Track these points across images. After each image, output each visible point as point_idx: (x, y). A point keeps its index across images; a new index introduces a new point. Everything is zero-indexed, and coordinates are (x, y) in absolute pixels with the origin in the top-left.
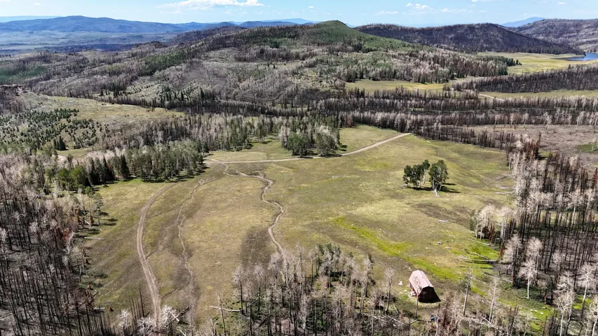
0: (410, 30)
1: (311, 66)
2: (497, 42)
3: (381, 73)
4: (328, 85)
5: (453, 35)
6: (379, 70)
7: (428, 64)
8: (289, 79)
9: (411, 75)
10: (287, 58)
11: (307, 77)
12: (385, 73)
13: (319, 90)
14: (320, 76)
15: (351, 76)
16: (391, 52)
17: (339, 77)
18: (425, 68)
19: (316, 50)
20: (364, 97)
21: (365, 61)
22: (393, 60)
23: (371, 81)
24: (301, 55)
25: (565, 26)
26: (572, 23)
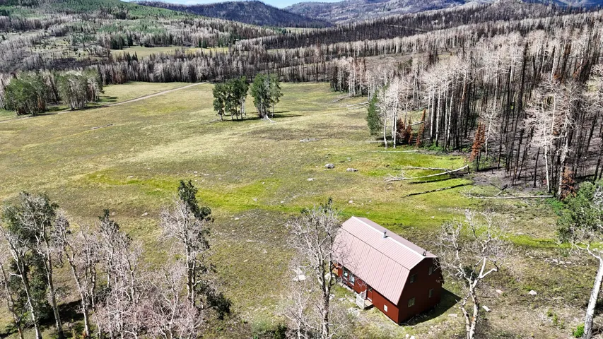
0: (179, 7)
1: (59, 35)
2: (267, 17)
3: (154, 39)
4: (86, 53)
5: (224, 12)
6: (151, 35)
7: (206, 30)
8: (27, 49)
9: (190, 41)
10: (23, 27)
11: (55, 46)
12: (160, 40)
13: (75, 59)
14: (74, 45)
15: (116, 42)
16: (162, 20)
17: (100, 43)
18: (204, 33)
19: (64, 17)
20: (137, 60)
21: (132, 27)
22: (165, 26)
23: (144, 47)
24: (43, 23)
25: (318, 7)
26: (323, 5)
